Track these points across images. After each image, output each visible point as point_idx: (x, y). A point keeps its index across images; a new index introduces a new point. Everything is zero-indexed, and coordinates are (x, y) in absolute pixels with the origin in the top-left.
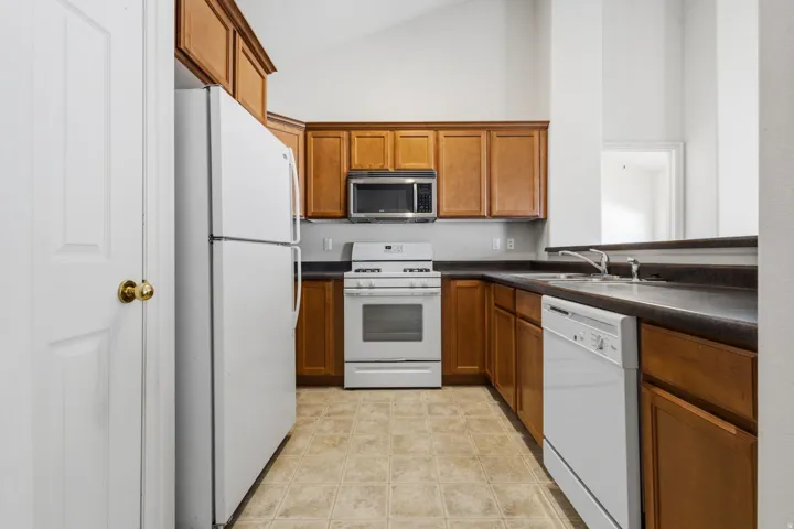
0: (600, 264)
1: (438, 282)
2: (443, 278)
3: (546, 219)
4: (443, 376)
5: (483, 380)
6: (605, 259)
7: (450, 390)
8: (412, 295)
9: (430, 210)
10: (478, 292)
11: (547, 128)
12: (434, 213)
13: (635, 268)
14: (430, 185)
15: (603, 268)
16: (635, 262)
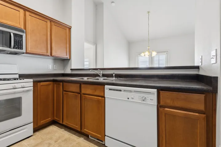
0: (100, 74)
1: (32, 84)
2: (34, 82)
3: (70, 59)
4: (34, 129)
5: (54, 123)
6: (101, 73)
7: (37, 133)
8: (15, 93)
9: (22, 48)
10: (51, 87)
11: (70, 28)
12: (24, 51)
13: (114, 75)
14: (21, 36)
15: (101, 75)
16: (114, 73)
